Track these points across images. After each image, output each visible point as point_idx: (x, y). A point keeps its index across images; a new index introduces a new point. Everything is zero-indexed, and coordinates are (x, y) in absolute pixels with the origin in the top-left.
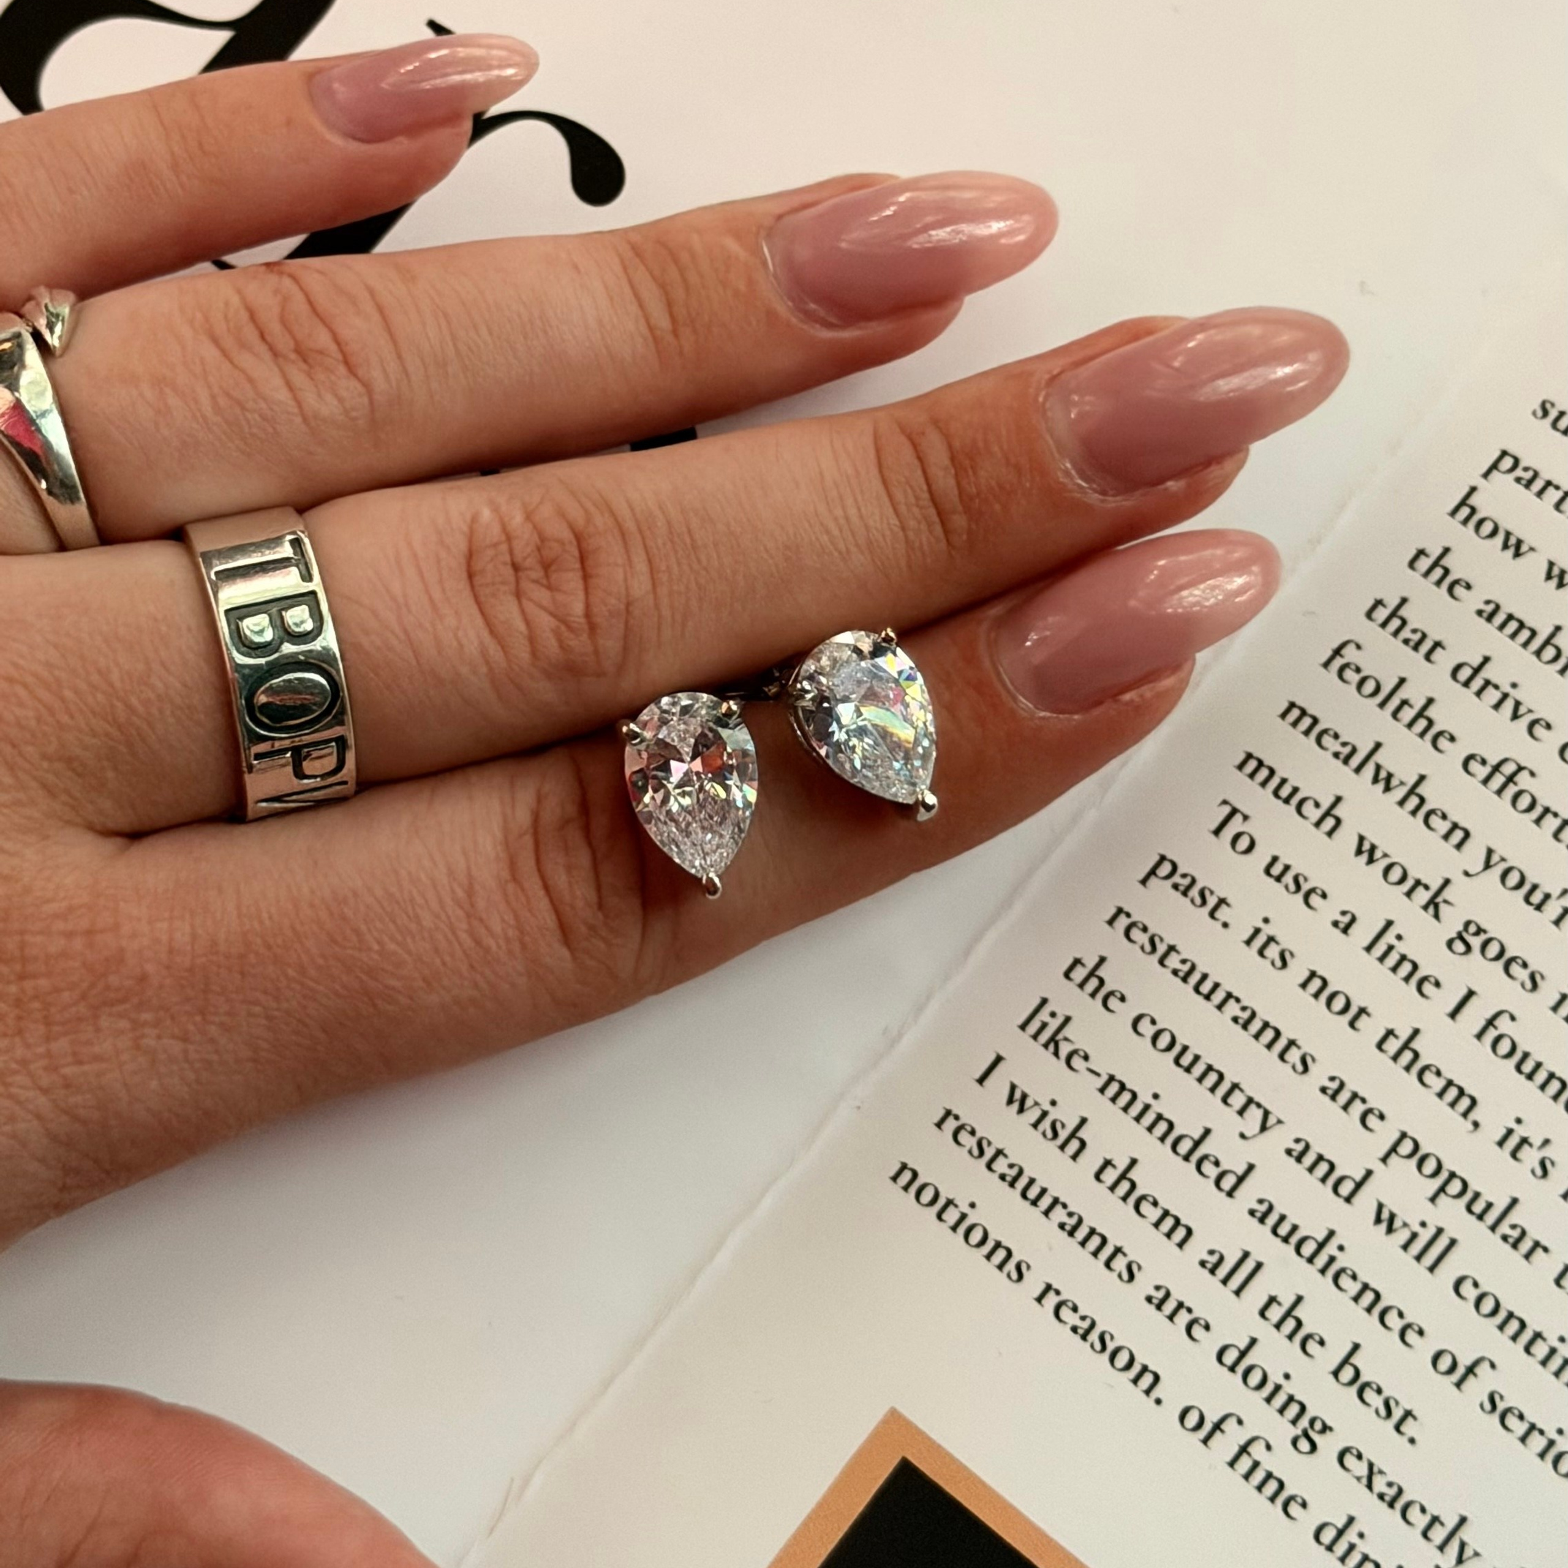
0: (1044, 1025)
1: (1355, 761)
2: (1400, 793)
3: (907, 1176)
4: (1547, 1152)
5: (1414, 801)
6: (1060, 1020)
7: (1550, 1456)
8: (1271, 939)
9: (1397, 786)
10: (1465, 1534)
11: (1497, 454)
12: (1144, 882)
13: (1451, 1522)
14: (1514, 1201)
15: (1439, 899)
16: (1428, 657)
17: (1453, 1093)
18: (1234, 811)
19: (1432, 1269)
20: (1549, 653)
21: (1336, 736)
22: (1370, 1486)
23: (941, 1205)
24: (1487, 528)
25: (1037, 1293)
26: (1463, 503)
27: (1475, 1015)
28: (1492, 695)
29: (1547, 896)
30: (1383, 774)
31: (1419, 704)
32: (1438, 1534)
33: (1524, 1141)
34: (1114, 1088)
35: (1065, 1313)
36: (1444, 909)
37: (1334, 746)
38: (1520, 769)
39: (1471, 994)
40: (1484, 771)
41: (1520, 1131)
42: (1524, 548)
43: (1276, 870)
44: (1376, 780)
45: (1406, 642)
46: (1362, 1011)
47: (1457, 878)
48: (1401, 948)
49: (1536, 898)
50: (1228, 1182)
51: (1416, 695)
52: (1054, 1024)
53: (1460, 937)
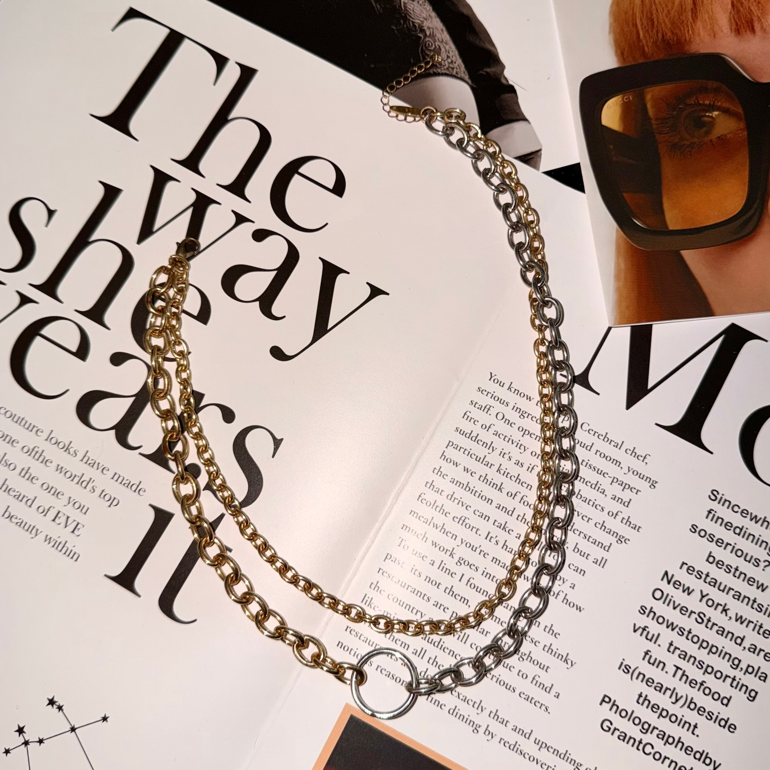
0: (367, 601)
1: (428, 523)
2: (439, 529)
3: (340, 644)
5: (443, 530)
6: (370, 599)
7: (499, 682)
8: (416, 570)
9: (439, 527)
10: (482, 704)
11: (448, 442)
12: (384, 560)
13: (478, 702)
15: (453, 553)
16: (441, 494)
17: (463, 599)
18: (403, 539)
19: (465, 643)
21: (423, 517)
22: (459, 698)
23: (350, 650)
24: (449, 460)
25: (376, 668)
26: (442, 455)
28: (456, 501)
29: (476, 548)
30: (435, 525)
31: (440, 506)
32: (476, 706)
35: (383, 671)
36: (454, 555)
37: (423, 520)
38: (466, 518)
39: (463, 575)
40: (457, 520)
42: (458, 464)
43: (414, 553)
45: (435, 491)
46: (439, 584)
47: (456, 548)
48: (446, 567)
49: (474, 549)
51: (439, 504)
53: (459, 561)
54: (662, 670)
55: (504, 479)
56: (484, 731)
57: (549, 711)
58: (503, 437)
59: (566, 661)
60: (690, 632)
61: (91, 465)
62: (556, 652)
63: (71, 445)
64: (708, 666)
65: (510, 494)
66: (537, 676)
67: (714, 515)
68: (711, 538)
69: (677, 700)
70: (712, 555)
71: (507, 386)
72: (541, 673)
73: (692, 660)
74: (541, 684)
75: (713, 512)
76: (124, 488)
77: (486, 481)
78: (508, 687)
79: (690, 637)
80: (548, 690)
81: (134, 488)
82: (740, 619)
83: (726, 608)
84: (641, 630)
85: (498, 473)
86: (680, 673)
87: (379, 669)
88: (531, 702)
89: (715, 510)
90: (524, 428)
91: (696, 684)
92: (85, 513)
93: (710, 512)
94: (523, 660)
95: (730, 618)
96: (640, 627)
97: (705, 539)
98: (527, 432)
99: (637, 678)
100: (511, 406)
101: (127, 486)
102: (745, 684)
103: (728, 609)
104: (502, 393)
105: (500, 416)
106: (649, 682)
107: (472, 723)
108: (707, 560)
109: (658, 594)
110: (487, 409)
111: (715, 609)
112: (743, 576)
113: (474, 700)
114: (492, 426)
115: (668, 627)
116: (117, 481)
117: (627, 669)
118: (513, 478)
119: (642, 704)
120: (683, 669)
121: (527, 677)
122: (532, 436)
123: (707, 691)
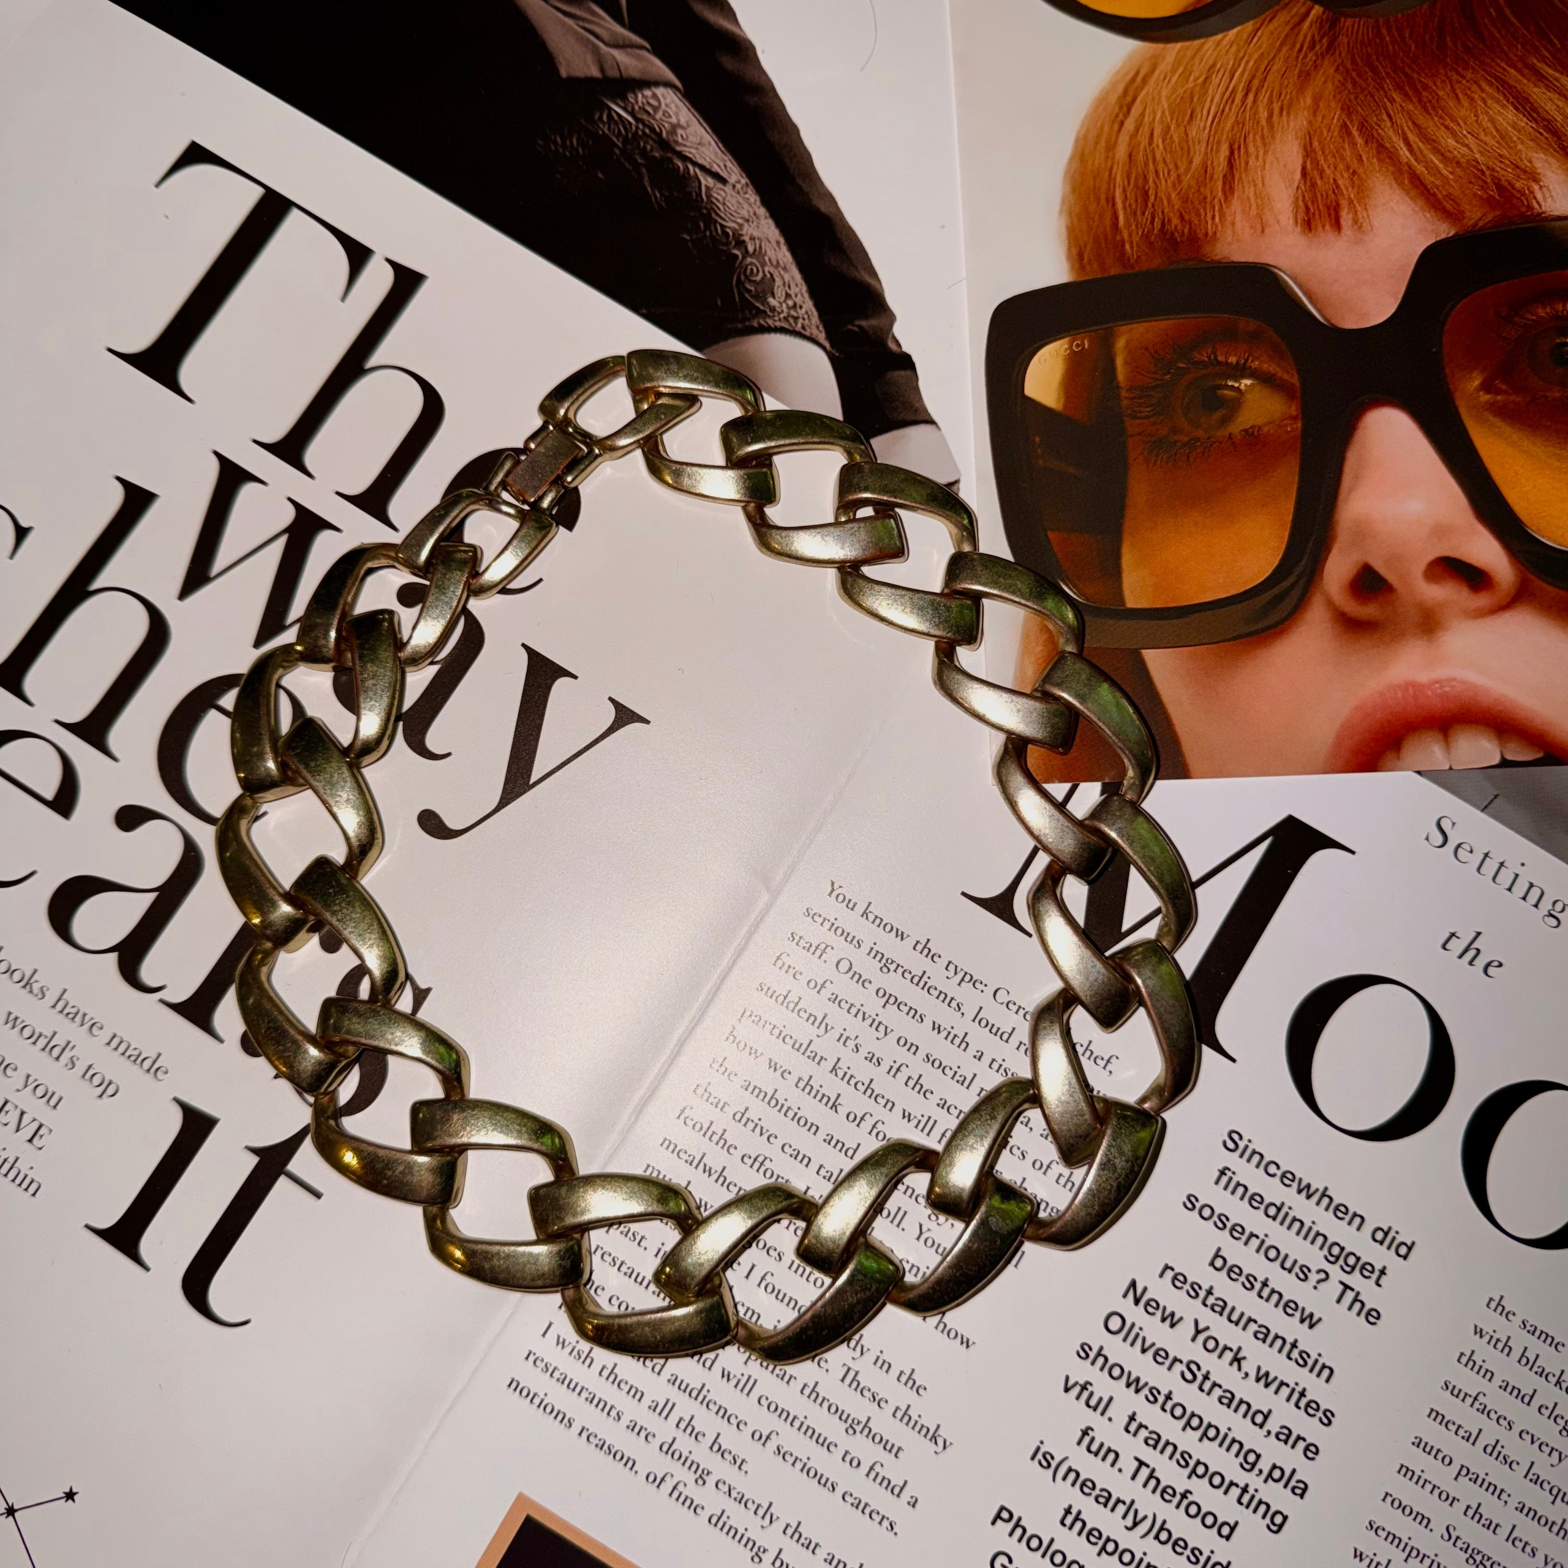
1: (695, 1164)
2: (715, 1177)
7: (805, 1470)
9: (713, 1173)
10: (772, 1510)
11: (743, 1010)
13: (766, 1505)
16: (722, 1110)
17: (748, 1312)
19: (747, 1395)
20: (773, 1102)
22: (730, 1496)
23: (531, 1397)
24: (742, 1045)
25: (579, 1431)
26: (731, 1034)
27: (756, 1276)
28: (751, 1125)
30: (707, 1169)
31: (720, 1133)
32: (761, 1512)
35: (592, 1439)
37: (686, 1155)
38: (766, 1158)
39: (753, 1265)
40: (749, 1162)
42: (758, 1054)
44: (704, 1171)
45: (712, 1103)
54: (1113, 1465)
55: (842, 1087)
56: (771, 1561)
57: (895, 1530)
58: (846, 1006)
59: (934, 1439)
60: (1168, 1397)
61: (71, 1016)
62: (916, 1422)
63: (35, 978)
64: (1198, 1463)
65: (851, 1117)
66: (878, 1465)
67: (1231, 1179)
68: (1222, 1222)
69: (1135, 1524)
70: (1221, 1253)
71: (860, 909)
72: (887, 1458)
73: (1170, 1449)
74: (884, 1478)
75: (1229, 1174)
76: (128, 1064)
77: (808, 1088)
78: (823, 1481)
79: (1168, 1407)
80: (896, 1491)
81: (147, 1064)
82: (1264, 1378)
83: (1240, 1356)
84: (1077, 1389)
85: (833, 1076)
86: (1144, 1472)
87: (585, 1435)
88: (863, 1512)
89: (1233, 1169)
90: (888, 992)
91: (1174, 1495)
92: (55, 1107)
93: (1222, 1173)
94: (855, 1432)
95: (1247, 1375)
96: (1076, 1383)
97: (1211, 1222)
98: (892, 1000)
99: (1064, 1478)
100: (865, 948)
101: (135, 1061)
102: (1264, 1500)
103: (1244, 1358)
104: (851, 921)
105: (844, 966)
106: (1086, 1486)
107: (750, 1544)
108: (1212, 1264)
109: (1115, 1324)
110: (819, 950)
111: (1220, 1356)
112: (1275, 1297)
113: (757, 1502)
114: (828, 984)
115: (1128, 1385)
116: (116, 1049)
117: (1046, 1460)
118: (859, 1086)
119: (1071, 1528)
120: (1152, 1466)
121: (859, 1464)
122: (902, 1007)
123: (1193, 1510)
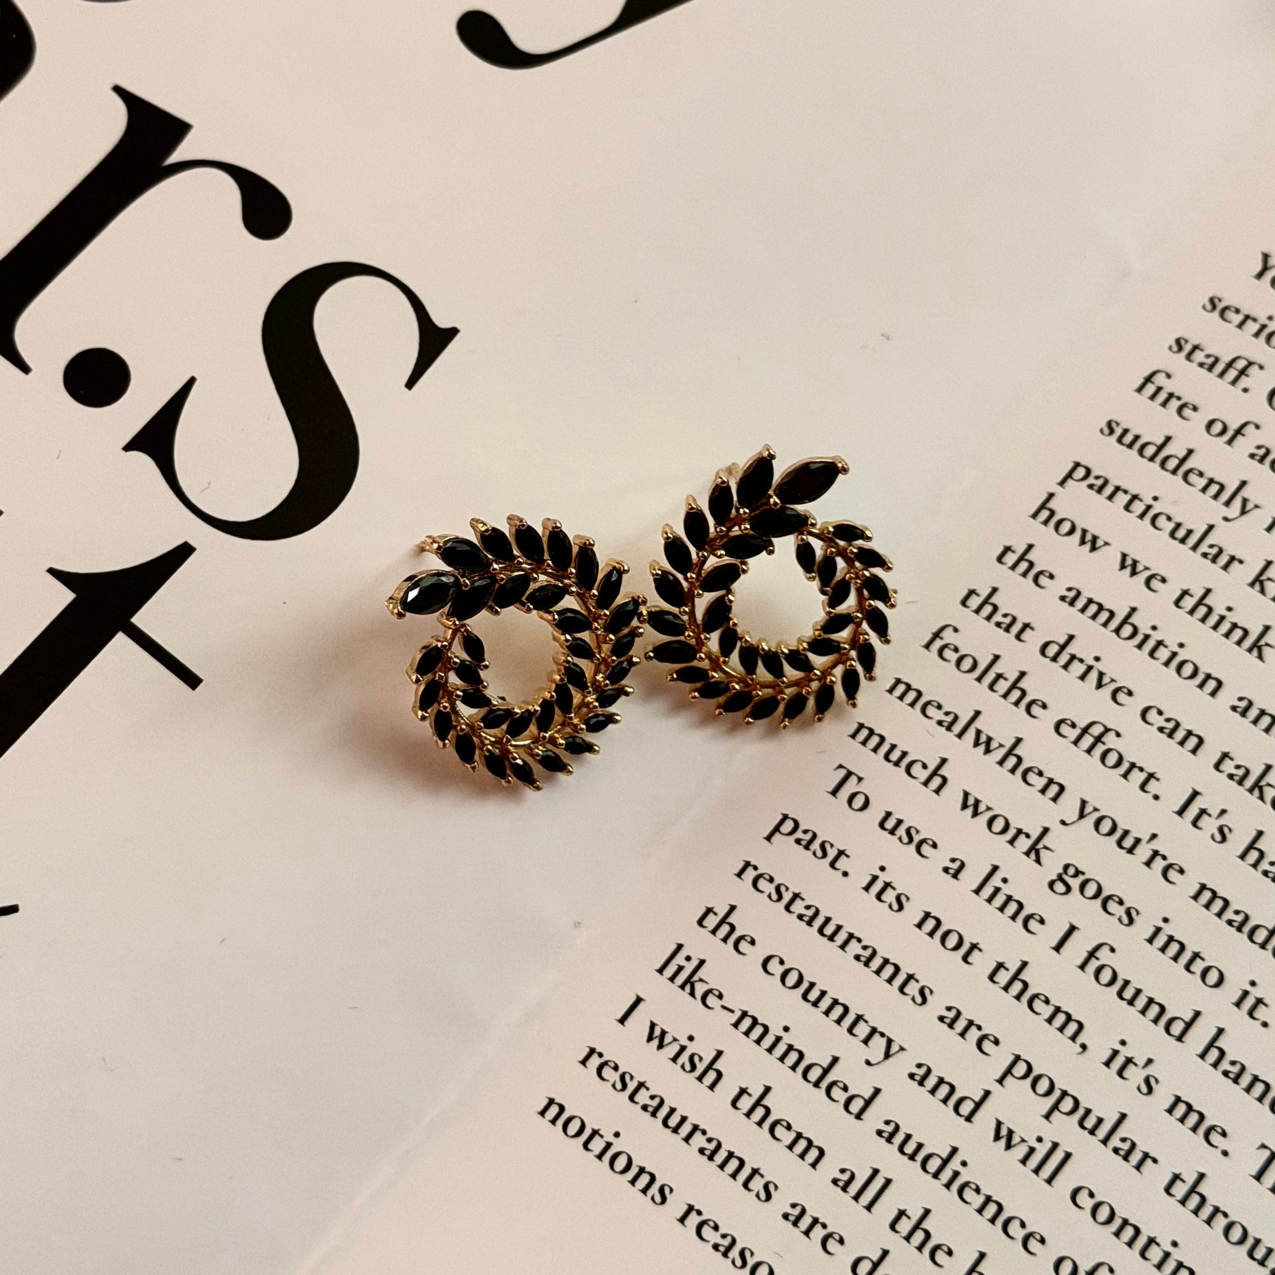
0: (680, 969)
1: (957, 728)
2: (999, 754)
3: (554, 1110)
4: (1151, 1070)
5: (1012, 761)
6: (694, 963)
8: (887, 885)
9: (996, 748)
11: (1071, 465)
12: (769, 838)
14: (1123, 1116)
15: (1040, 846)
16: (1018, 637)
17: (1061, 1018)
18: (849, 774)
19: (1049, 1181)
20: (1127, 630)
21: (939, 707)
23: (587, 1135)
24: (1065, 527)
25: (680, 1213)
26: (1043, 506)
27: (1077, 948)
28: (1078, 668)
29: (1138, 841)
30: (983, 738)
31: (1012, 676)
33: (1129, 1061)
34: (747, 1022)
35: (707, 1231)
36: (1044, 854)
38: (1107, 730)
39: (1072, 928)
40: (1073, 734)
41: (1125, 1052)
42: (1100, 543)
43: (889, 825)
44: (977, 744)
45: (998, 625)
46: (974, 947)
47: (1055, 827)
48: (1006, 890)
49: (1128, 843)
50: (856, 1106)
51: (1008, 668)
52: (689, 967)
53: (1060, 878)
77: (1202, 610)
85: (1255, 592)
87: (692, 1222)
110: (1235, 370)
114: (1250, 429)
